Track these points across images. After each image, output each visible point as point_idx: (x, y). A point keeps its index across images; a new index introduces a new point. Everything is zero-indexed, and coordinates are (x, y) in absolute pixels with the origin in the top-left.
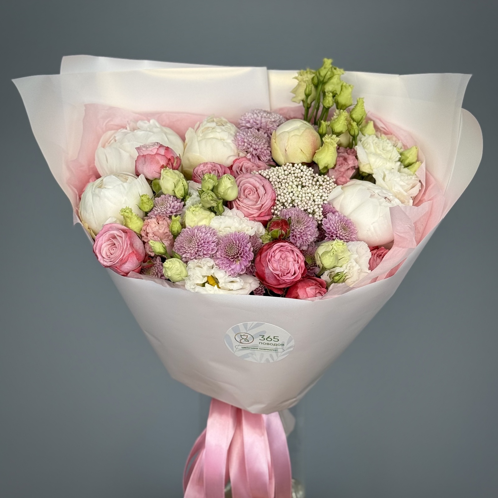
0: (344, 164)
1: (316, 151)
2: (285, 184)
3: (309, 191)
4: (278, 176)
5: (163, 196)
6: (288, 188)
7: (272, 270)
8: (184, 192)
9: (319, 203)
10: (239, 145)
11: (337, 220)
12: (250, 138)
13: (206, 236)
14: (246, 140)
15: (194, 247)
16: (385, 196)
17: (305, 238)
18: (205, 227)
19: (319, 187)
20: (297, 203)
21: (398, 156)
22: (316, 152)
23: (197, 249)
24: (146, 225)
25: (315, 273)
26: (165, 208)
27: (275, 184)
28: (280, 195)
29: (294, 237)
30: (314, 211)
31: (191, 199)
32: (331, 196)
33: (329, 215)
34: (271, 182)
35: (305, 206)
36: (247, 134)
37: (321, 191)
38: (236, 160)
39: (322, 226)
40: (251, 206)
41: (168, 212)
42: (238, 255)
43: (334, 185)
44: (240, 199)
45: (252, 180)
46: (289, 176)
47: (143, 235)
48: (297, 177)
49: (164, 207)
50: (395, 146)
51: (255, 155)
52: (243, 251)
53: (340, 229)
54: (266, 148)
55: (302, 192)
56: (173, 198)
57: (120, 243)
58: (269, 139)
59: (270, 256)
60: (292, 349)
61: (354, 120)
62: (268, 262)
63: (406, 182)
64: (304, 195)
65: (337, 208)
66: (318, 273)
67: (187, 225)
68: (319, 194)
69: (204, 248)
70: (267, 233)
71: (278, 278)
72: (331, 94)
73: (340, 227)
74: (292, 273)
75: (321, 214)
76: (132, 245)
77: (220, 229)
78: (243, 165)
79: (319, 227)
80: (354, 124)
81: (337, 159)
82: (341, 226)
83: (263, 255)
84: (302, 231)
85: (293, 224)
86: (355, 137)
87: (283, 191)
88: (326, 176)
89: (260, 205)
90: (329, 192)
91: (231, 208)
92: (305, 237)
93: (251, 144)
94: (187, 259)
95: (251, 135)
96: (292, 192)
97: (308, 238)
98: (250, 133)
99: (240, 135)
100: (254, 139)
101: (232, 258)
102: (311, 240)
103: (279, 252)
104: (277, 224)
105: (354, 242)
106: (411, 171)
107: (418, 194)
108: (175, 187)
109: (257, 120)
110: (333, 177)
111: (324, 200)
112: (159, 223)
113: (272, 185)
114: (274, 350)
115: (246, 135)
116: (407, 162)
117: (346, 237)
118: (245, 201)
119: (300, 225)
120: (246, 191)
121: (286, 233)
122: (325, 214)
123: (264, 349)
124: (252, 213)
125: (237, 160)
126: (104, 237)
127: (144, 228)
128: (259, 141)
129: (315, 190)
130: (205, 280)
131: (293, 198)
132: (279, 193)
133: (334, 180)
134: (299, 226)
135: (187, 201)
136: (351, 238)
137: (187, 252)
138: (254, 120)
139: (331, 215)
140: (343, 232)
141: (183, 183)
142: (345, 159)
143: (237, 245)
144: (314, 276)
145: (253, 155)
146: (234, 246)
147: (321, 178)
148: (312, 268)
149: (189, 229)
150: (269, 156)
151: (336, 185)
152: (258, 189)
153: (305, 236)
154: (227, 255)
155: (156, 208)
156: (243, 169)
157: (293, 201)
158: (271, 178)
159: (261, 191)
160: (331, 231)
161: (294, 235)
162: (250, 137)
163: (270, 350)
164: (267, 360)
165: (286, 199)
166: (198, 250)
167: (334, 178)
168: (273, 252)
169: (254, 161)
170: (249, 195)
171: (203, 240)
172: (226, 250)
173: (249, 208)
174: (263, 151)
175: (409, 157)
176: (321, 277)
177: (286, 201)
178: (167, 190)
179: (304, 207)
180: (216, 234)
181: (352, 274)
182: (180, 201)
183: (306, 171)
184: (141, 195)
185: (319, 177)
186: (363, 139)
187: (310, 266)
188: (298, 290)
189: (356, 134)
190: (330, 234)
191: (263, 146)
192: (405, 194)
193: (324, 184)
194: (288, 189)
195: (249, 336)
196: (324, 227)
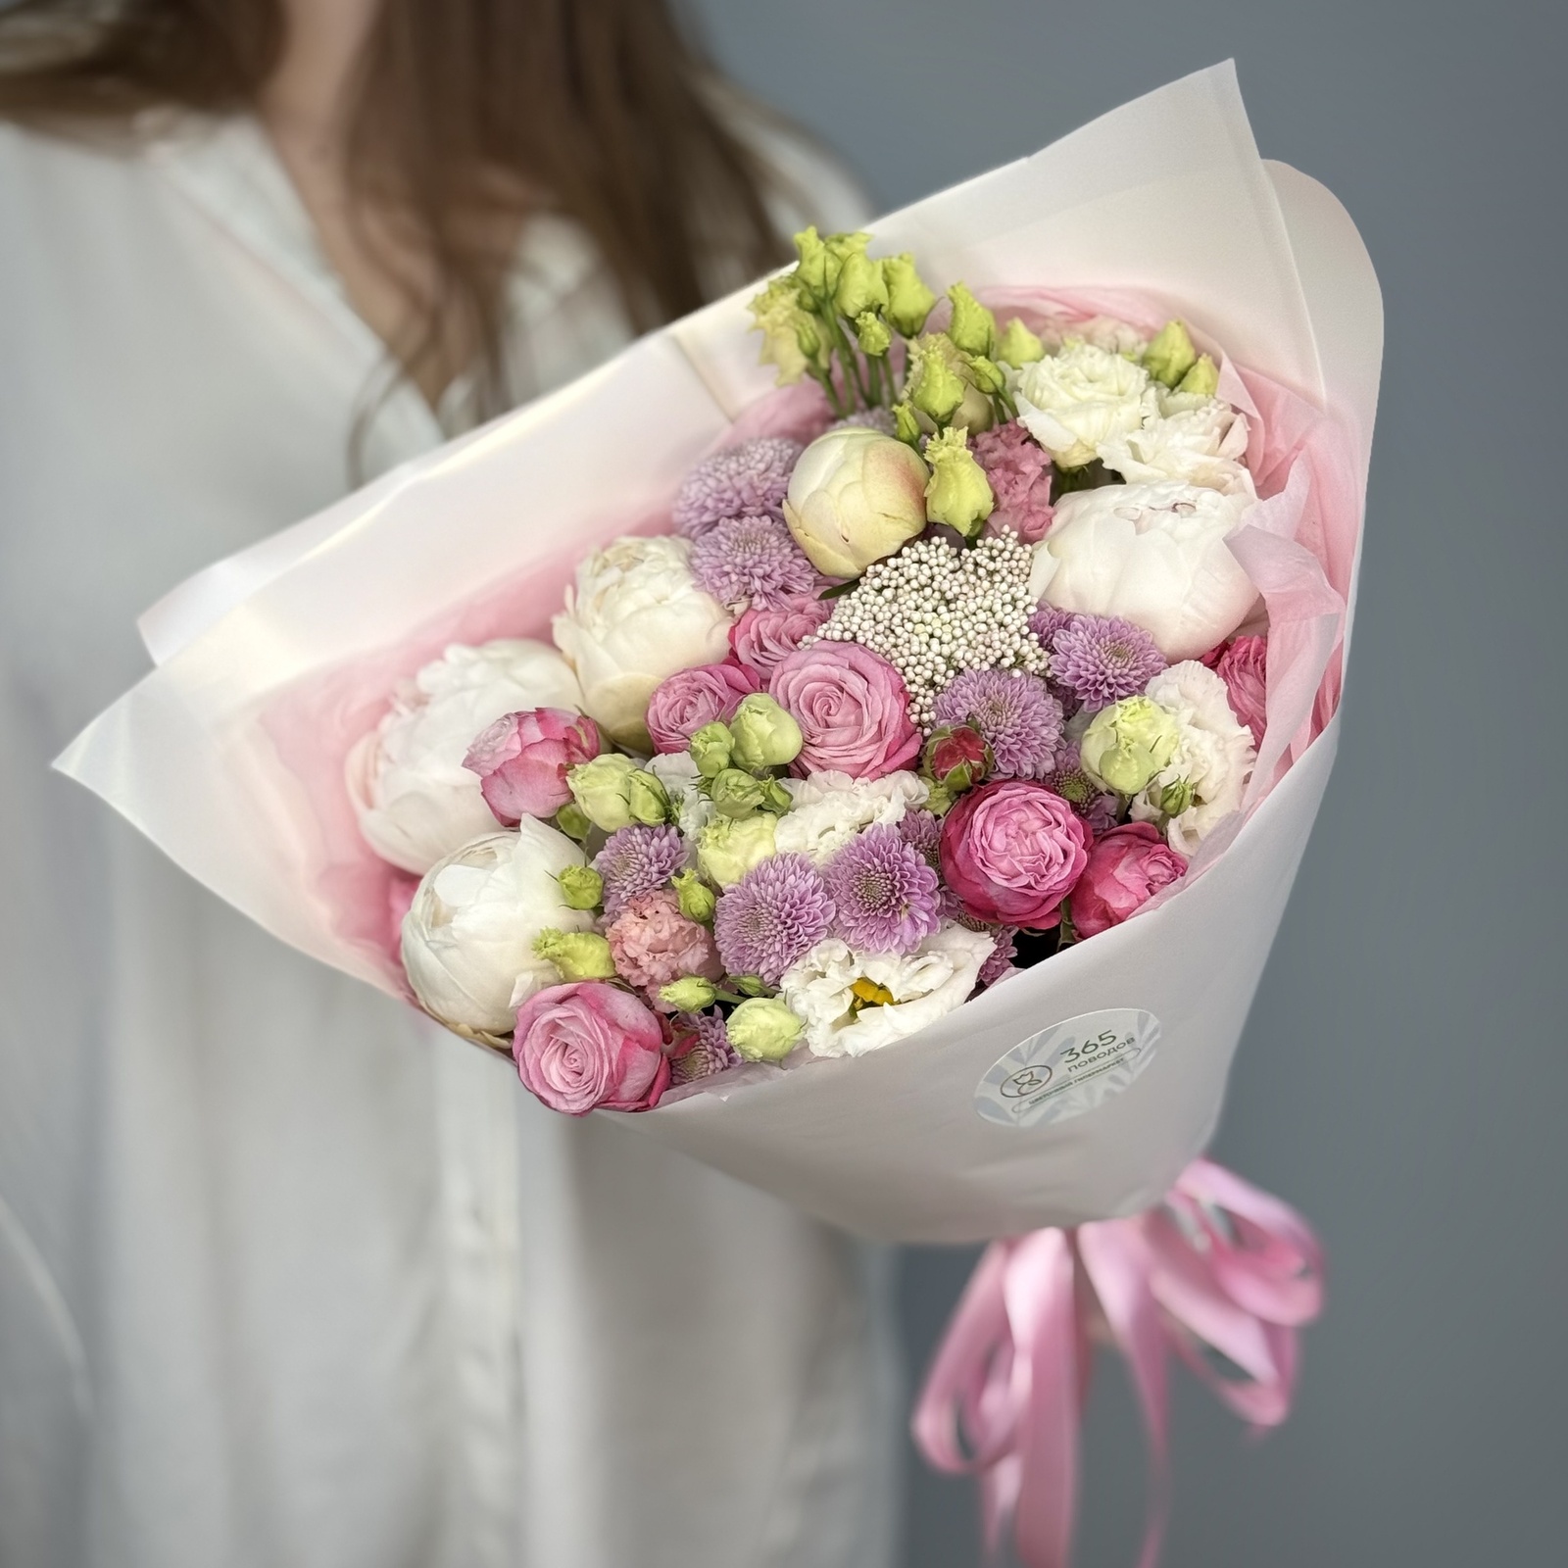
0: (1016, 483)
1: (925, 495)
2: (903, 626)
3: (972, 607)
4: (872, 616)
5: (610, 842)
6: (915, 632)
7: (1005, 884)
8: (658, 804)
9: (1018, 623)
10: (718, 589)
11: (1086, 642)
12: (736, 557)
13: (788, 887)
14: (727, 568)
15: (773, 933)
16: (1169, 502)
17: (1036, 743)
18: (770, 862)
19: (989, 579)
20: (963, 659)
21: (1137, 377)
22: (926, 498)
23: (785, 933)
24: (619, 944)
25: (1108, 814)
26: (639, 871)
27: (879, 643)
28: (908, 665)
29: (1007, 756)
30: (1016, 654)
31: (687, 808)
32: (1037, 585)
33: (1060, 640)
34: (865, 644)
35: (988, 654)
36: (720, 548)
37: (1004, 587)
38: (733, 630)
39: (1058, 680)
40: (851, 746)
41: (655, 876)
42: (897, 895)
43: (1025, 551)
44: (813, 741)
45: (814, 669)
46: (901, 600)
47: (626, 972)
48: (923, 587)
49: (634, 870)
50: (1116, 350)
51: (773, 593)
52: (902, 877)
53: (1106, 661)
54: (790, 558)
55: (956, 619)
56: (641, 835)
57: (584, 1039)
58: (780, 526)
59: (980, 849)
60: (1158, 1036)
61: (973, 352)
62: (984, 869)
63: (1201, 429)
64: (967, 625)
65: (1068, 605)
66: (1115, 810)
67: (722, 884)
68: (1001, 599)
69: (800, 921)
70: (933, 784)
71: (1032, 893)
72: (871, 316)
73: (1104, 656)
74: (1057, 857)
75: (1040, 651)
76: (614, 1024)
77: (811, 846)
78: (759, 635)
79: (1052, 685)
80: (981, 362)
81: (992, 481)
82: (1105, 653)
83: (959, 855)
84: (1018, 729)
85: (986, 723)
86: (1001, 391)
87: (910, 649)
88: (989, 540)
89: (875, 728)
90: (1023, 577)
91: (805, 775)
92: (1034, 739)
93: (746, 571)
94: (776, 971)
95: (730, 544)
96: (932, 636)
97: (1043, 738)
98: (724, 541)
99: (704, 563)
100: (745, 552)
101: (886, 911)
102: (1053, 737)
103: (996, 824)
104: (948, 753)
105: (1162, 676)
106: (1195, 393)
107: (1249, 443)
108: (629, 803)
109: (724, 491)
110: (1006, 529)
111: (1024, 609)
112: (644, 917)
113: (872, 650)
114: (1113, 1064)
115: (721, 554)
116: (1171, 374)
117: (1134, 673)
118: (834, 737)
119: (1004, 717)
120: (816, 708)
121: (984, 761)
122: (1046, 644)
123: (1090, 1075)
124: (865, 758)
125: (736, 629)
126: (533, 1040)
127: (616, 953)
128: (763, 549)
129: (985, 592)
130: (848, 998)
131: (946, 650)
132: (902, 662)
133: (1015, 534)
134: (1004, 721)
135: (682, 820)
136: (1146, 666)
137: (764, 955)
138: (715, 495)
139: (1062, 636)
140: (1119, 664)
141: (643, 784)
142: (1009, 466)
143: (879, 868)
144: (1111, 827)
145: (766, 595)
146: (873, 878)
147: (980, 555)
148: (1093, 806)
149: (733, 891)
150: (810, 571)
151: (1028, 547)
152: (843, 684)
153: (1033, 736)
154: (869, 910)
155: (617, 884)
156: (767, 643)
157: (949, 659)
158: (860, 633)
159: (856, 684)
160: (1089, 680)
161: (1003, 751)
162: (734, 553)
163: (1105, 1068)
164: (1108, 1093)
165: (930, 665)
166: (789, 934)
167: (1011, 531)
168: (982, 835)
169: (778, 606)
170: (829, 714)
171: (785, 901)
172: (858, 899)
173: (852, 753)
174: (787, 569)
175: (1173, 359)
176: (1130, 813)
177: (934, 671)
178: (611, 819)
179: (986, 660)
180: (809, 864)
181: (1206, 765)
182: (662, 831)
183: (931, 557)
184: (557, 877)
185: (974, 553)
186: (1021, 383)
187: (1086, 805)
188: (1097, 891)
189: (999, 383)
190: (1090, 688)
191: (780, 558)
192: (1216, 461)
193: (998, 565)
194: (917, 635)
195: (1035, 1071)
196: (1066, 680)
